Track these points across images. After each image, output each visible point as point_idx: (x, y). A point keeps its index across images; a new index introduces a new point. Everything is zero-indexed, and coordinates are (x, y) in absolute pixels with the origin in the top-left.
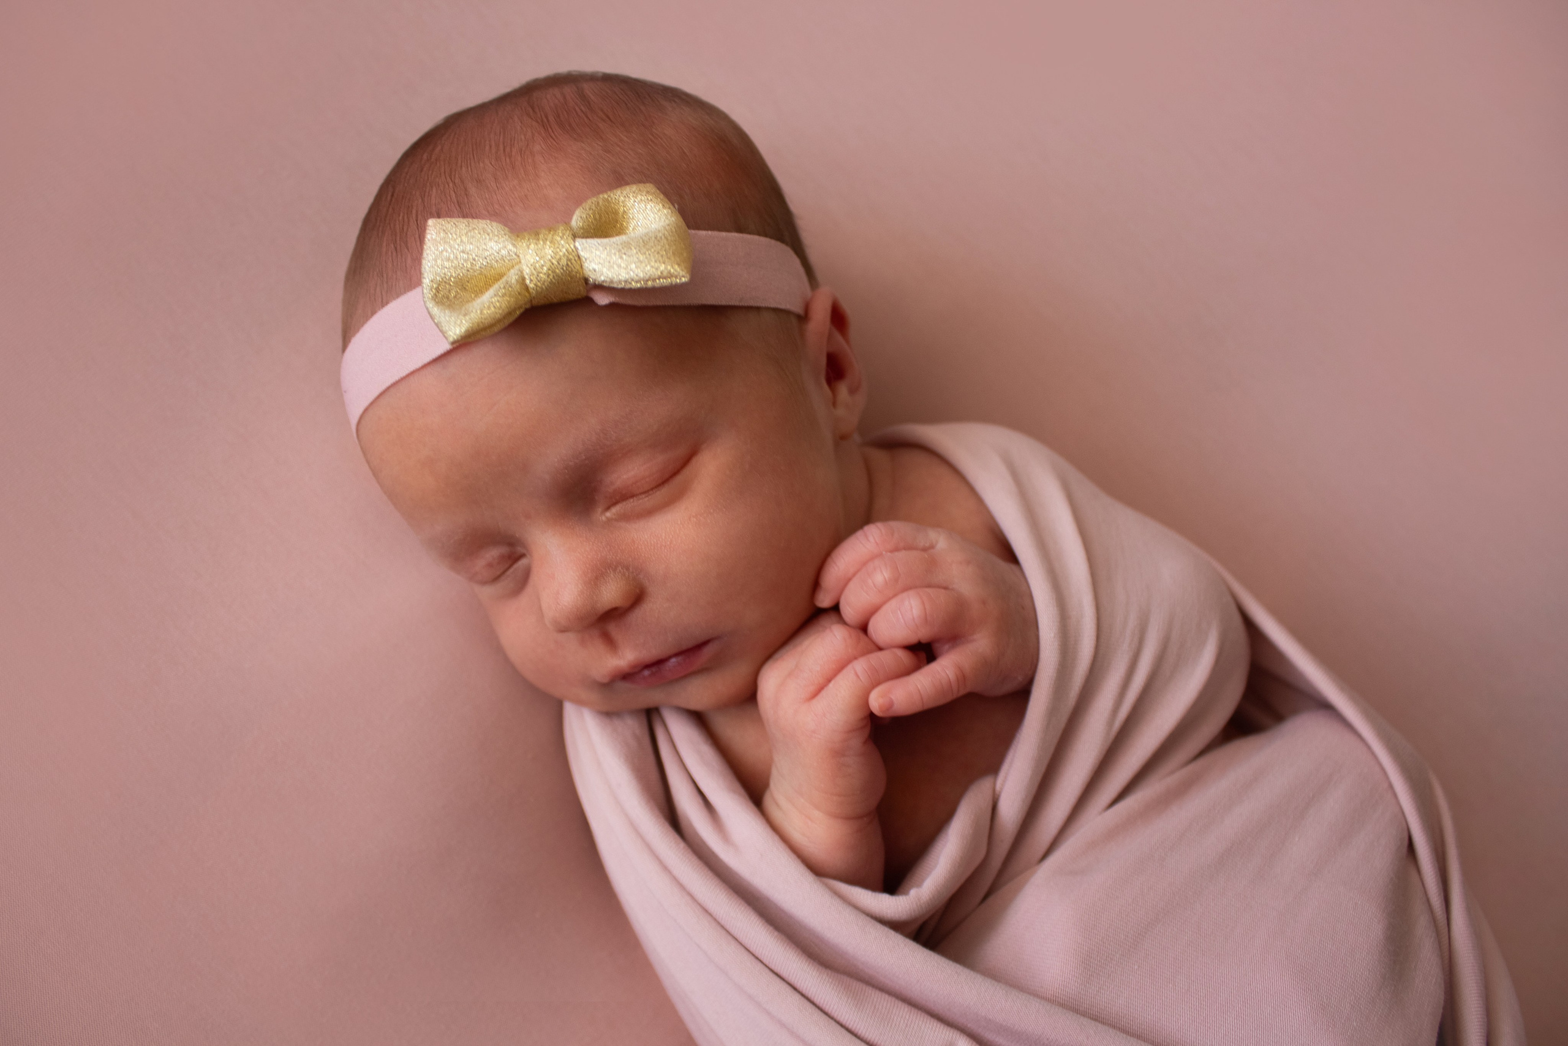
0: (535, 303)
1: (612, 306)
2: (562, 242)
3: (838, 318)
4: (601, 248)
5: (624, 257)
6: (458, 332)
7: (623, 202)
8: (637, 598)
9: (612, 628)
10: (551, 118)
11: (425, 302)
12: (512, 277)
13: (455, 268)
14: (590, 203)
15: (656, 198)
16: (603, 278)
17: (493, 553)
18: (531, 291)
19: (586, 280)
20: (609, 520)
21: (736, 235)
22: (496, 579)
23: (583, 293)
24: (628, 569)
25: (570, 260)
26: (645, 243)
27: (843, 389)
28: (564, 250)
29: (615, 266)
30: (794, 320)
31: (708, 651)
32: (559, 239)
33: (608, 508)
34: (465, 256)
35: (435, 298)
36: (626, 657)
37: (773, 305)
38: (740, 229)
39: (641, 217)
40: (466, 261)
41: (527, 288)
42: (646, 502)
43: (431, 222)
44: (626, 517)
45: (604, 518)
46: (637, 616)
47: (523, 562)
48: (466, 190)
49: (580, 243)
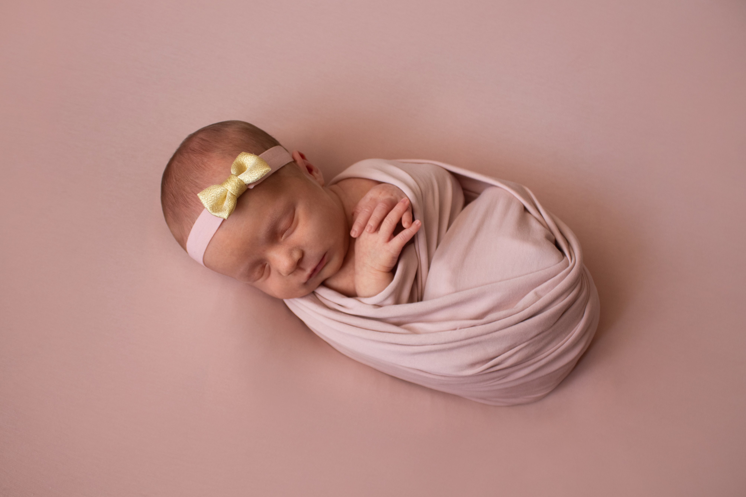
0: (238, 197)
1: (255, 187)
2: (235, 179)
3: (302, 156)
4: (246, 175)
5: (253, 173)
6: (227, 215)
7: (240, 160)
8: (303, 254)
9: (302, 266)
10: (201, 150)
11: (212, 214)
12: (229, 195)
13: (213, 201)
14: (233, 165)
15: (247, 155)
16: (251, 182)
17: (258, 269)
18: (235, 195)
19: (246, 185)
20: (284, 239)
21: (266, 152)
22: (262, 275)
23: (247, 188)
24: (296, 248)
25: (240, 182)
26: (254, 167)
27: (314, 173)
28: (237, 181)
29: (252, 177)
30: (293, 163)
31: (326, 257)
32: (234, 179)
33: (282, 236)
34: (213, 197)
35: (213, 211)
36: (309, 271)
37: (287, 163)
38: (266, 149)
39: (247, 161)
40: (215, 198)
41: (234, 195)
42: (291, 229)
43: (198, 195)
44: (288, 236)
45: (282, 240)
46: (305, 259)
47: (267, 265)
48: (195, 182)
49: (239, 177)
